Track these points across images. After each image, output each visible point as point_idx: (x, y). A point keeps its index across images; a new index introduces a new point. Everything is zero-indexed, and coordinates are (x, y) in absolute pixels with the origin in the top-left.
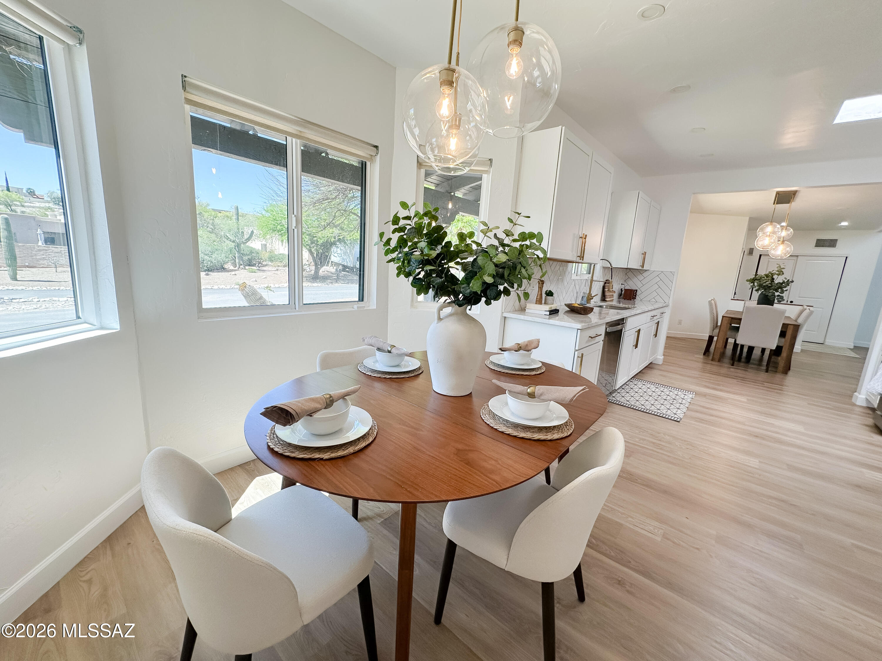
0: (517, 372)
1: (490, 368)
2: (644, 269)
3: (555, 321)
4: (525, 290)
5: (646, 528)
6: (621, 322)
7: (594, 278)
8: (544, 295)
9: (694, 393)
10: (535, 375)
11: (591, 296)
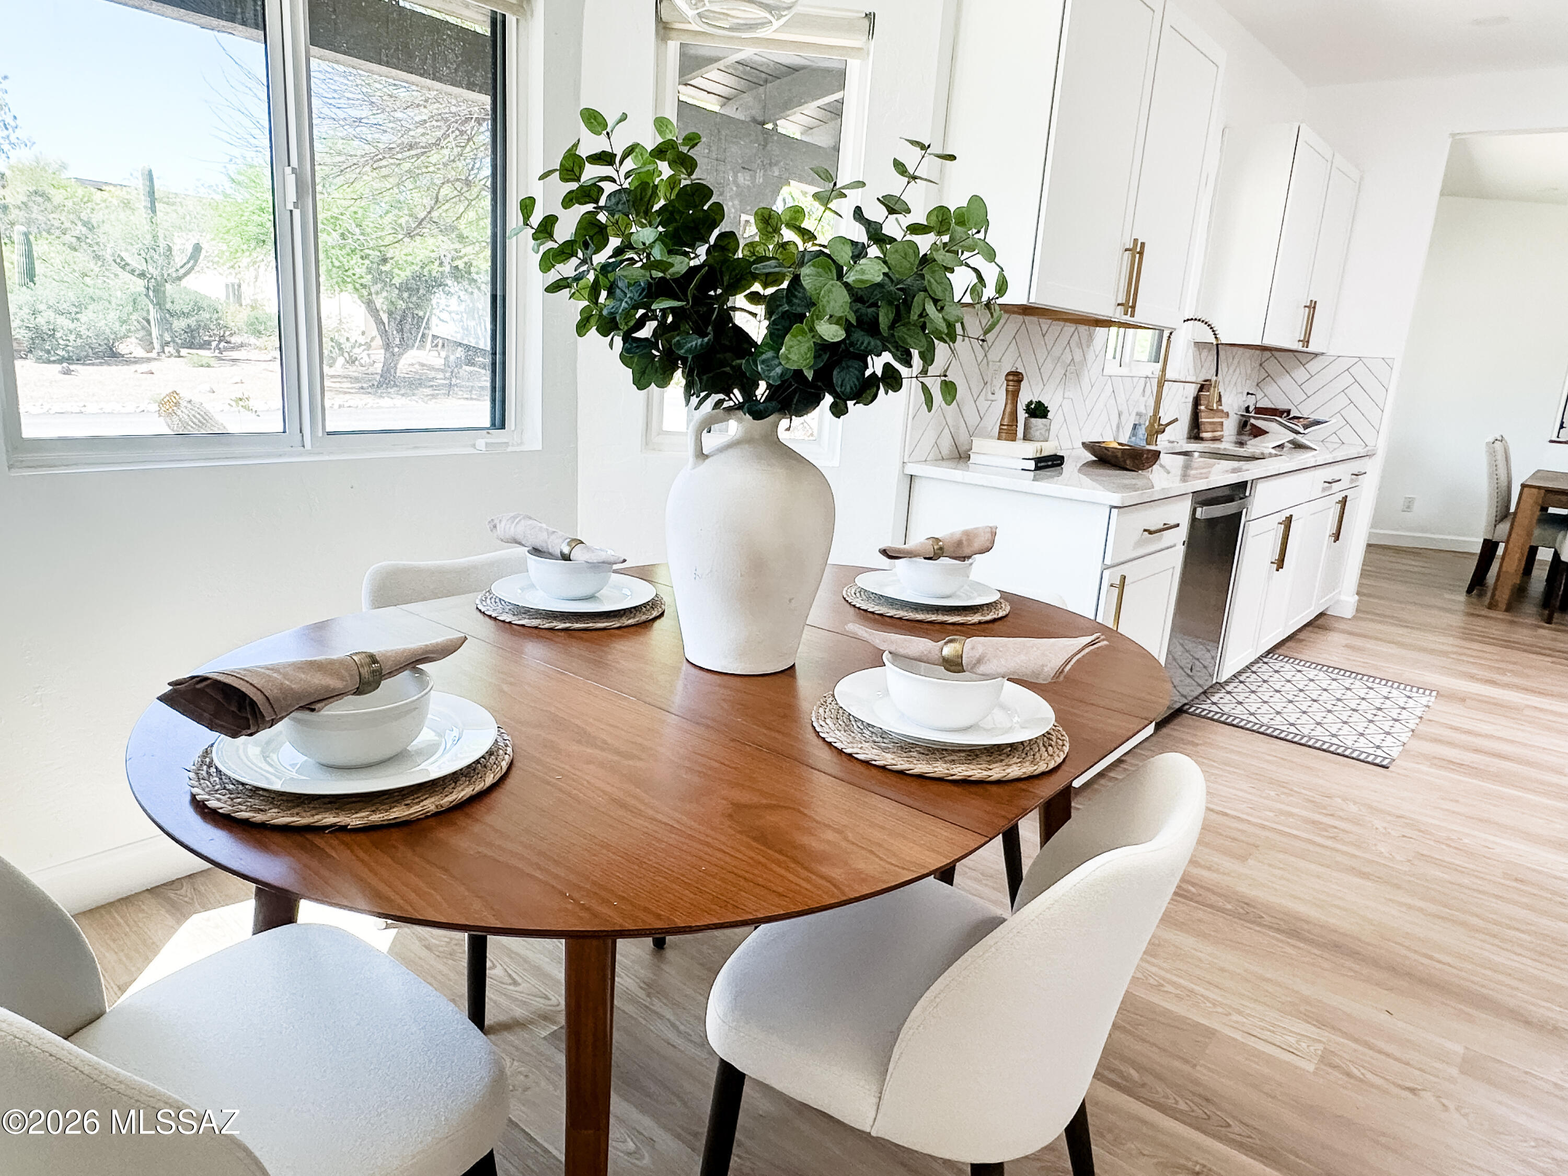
0: (928, 616)
1: (854, 606)
2: (1309, 350)
3: (1049, 485)
4: (945, 376)
5: (1278, 1039)
6: (1238, 491)
7: (1168, 376)
8: (1022, 415)
9: (1434, 693)
10: (980, 623)
11: (1160, 425)
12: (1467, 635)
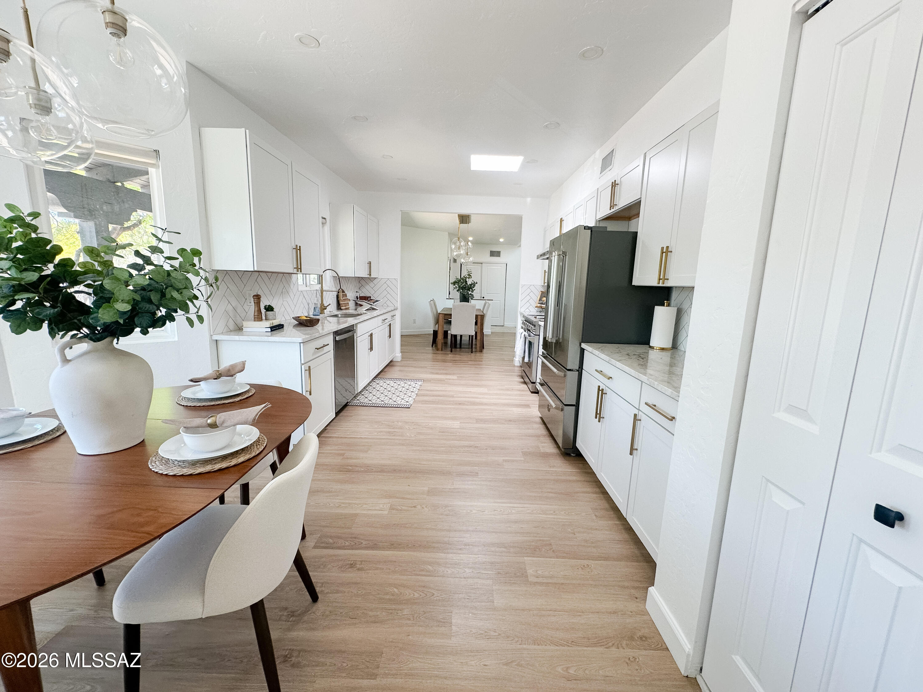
0: (216, 402)
1: (181, 405)
2: (371, 277)
4: (198, 313)
6: (351, 330)
8: (263, 311)
9: (423, 381)
10: (241, 400)
11: (324, 307)
12: (435, 360)
